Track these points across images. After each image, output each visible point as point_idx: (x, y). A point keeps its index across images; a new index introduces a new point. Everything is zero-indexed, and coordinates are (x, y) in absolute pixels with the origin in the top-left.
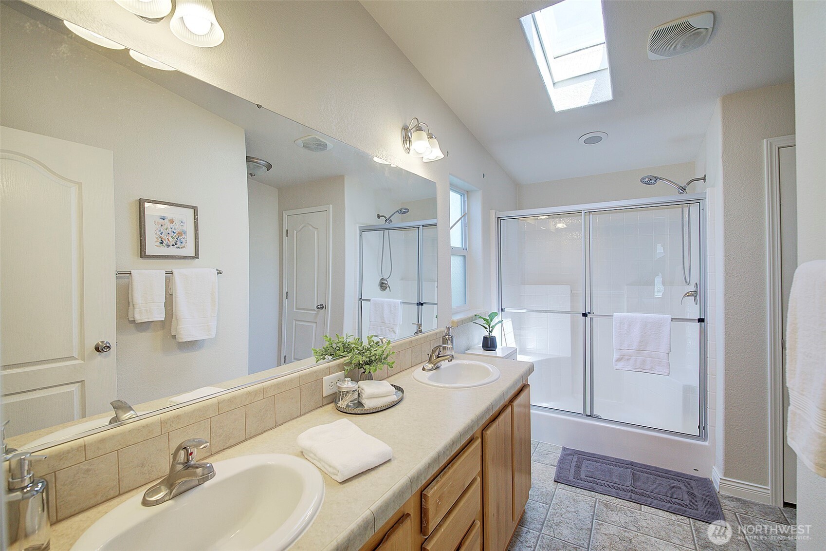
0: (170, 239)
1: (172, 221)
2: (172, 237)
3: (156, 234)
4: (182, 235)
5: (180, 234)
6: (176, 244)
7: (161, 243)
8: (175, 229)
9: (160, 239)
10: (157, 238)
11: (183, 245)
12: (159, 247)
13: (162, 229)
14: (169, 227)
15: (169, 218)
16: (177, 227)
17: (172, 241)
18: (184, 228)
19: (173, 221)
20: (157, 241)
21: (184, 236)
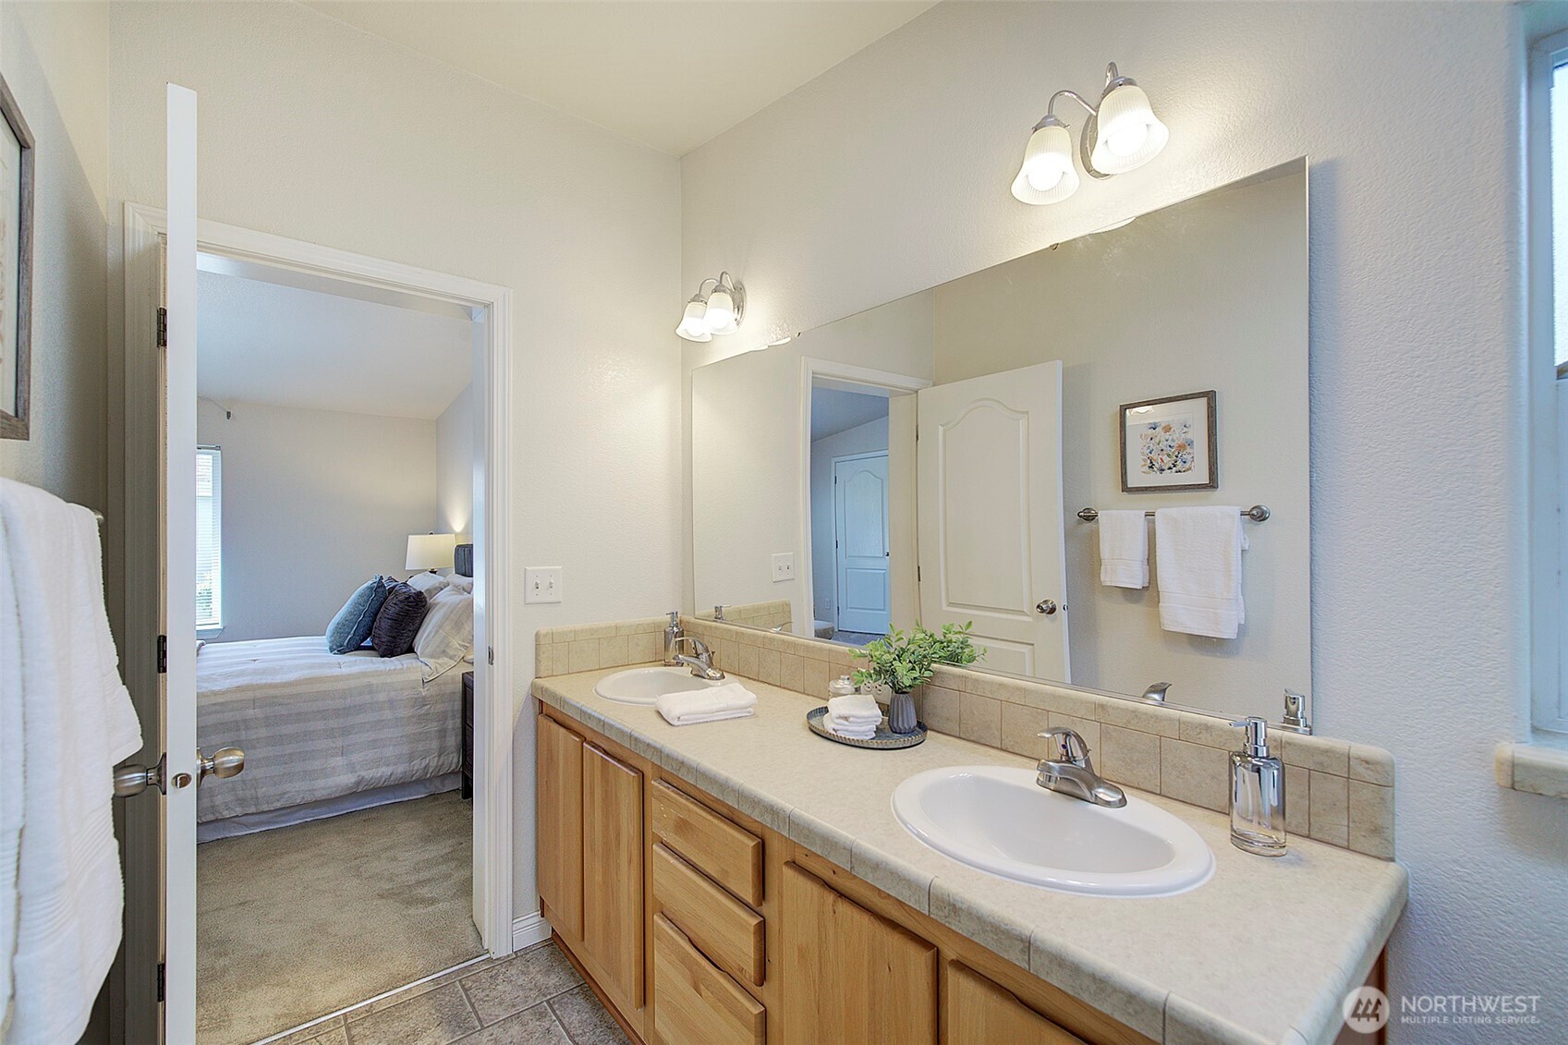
0: (1166, 459)
1: (1167, 429)
2: (1169, 455)
3: (1143, 453)
4: (1185, 449)
5: (1181, 447)
6: (1175, 466)
7: (1150, 467)
8: (1173, 440)
9: (1149, 461)
10: (1144, 460)
11: (1187, 466)
12: (1147, 473)
13: (1151, 445)
14: (1163, 439)
15: (1163, 425)
16: (1177, 437)
17: (1168, 462)
18: (1189, 436)
19: (1170, 429)
20: (1145, 465)
21: (1188, 450)
